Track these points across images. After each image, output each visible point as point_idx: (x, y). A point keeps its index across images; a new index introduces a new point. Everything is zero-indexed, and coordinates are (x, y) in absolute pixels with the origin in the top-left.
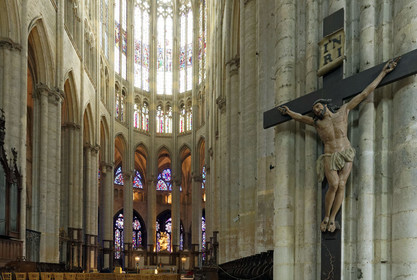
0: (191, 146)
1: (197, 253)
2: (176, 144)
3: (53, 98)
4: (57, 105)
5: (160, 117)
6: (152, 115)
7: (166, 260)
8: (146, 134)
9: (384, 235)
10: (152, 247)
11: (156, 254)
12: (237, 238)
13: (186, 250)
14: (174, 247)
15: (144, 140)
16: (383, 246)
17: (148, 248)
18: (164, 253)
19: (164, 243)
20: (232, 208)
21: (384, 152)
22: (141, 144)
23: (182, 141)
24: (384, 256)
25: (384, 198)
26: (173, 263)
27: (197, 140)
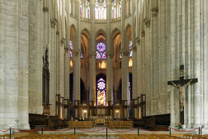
0: (121, 30)
1: (126, 107)
2: (110, 28)
3: (53, 25)
4: (54, 28)
5: (97, 7)
6: (92, 7)
7: (103, 111)
8: (89, 21)
9: (192, 112)
10: (93, 102)
11: (96, 108)
12: (157, 102)
13: (118, 105)
14: (109, 102)
15: (87, 26)
16: (192, 114)
17: (91, 103)
18: (101, 107)
19: (102, 100)
20: (155, 87)
21: (192, 95)
22: (85, 30)
23: (114, 26)
24: (192, 117)
25: (192, 105)
26: (108, 114)
27: (126, 26)
